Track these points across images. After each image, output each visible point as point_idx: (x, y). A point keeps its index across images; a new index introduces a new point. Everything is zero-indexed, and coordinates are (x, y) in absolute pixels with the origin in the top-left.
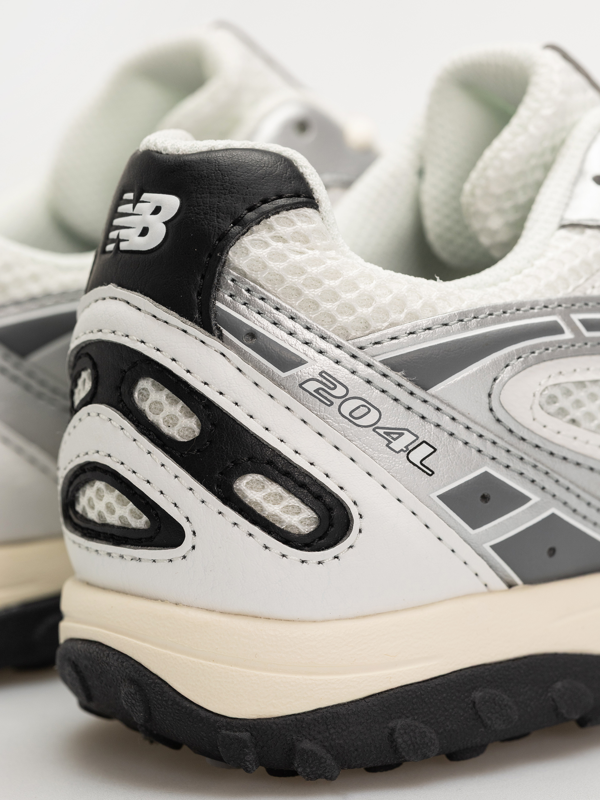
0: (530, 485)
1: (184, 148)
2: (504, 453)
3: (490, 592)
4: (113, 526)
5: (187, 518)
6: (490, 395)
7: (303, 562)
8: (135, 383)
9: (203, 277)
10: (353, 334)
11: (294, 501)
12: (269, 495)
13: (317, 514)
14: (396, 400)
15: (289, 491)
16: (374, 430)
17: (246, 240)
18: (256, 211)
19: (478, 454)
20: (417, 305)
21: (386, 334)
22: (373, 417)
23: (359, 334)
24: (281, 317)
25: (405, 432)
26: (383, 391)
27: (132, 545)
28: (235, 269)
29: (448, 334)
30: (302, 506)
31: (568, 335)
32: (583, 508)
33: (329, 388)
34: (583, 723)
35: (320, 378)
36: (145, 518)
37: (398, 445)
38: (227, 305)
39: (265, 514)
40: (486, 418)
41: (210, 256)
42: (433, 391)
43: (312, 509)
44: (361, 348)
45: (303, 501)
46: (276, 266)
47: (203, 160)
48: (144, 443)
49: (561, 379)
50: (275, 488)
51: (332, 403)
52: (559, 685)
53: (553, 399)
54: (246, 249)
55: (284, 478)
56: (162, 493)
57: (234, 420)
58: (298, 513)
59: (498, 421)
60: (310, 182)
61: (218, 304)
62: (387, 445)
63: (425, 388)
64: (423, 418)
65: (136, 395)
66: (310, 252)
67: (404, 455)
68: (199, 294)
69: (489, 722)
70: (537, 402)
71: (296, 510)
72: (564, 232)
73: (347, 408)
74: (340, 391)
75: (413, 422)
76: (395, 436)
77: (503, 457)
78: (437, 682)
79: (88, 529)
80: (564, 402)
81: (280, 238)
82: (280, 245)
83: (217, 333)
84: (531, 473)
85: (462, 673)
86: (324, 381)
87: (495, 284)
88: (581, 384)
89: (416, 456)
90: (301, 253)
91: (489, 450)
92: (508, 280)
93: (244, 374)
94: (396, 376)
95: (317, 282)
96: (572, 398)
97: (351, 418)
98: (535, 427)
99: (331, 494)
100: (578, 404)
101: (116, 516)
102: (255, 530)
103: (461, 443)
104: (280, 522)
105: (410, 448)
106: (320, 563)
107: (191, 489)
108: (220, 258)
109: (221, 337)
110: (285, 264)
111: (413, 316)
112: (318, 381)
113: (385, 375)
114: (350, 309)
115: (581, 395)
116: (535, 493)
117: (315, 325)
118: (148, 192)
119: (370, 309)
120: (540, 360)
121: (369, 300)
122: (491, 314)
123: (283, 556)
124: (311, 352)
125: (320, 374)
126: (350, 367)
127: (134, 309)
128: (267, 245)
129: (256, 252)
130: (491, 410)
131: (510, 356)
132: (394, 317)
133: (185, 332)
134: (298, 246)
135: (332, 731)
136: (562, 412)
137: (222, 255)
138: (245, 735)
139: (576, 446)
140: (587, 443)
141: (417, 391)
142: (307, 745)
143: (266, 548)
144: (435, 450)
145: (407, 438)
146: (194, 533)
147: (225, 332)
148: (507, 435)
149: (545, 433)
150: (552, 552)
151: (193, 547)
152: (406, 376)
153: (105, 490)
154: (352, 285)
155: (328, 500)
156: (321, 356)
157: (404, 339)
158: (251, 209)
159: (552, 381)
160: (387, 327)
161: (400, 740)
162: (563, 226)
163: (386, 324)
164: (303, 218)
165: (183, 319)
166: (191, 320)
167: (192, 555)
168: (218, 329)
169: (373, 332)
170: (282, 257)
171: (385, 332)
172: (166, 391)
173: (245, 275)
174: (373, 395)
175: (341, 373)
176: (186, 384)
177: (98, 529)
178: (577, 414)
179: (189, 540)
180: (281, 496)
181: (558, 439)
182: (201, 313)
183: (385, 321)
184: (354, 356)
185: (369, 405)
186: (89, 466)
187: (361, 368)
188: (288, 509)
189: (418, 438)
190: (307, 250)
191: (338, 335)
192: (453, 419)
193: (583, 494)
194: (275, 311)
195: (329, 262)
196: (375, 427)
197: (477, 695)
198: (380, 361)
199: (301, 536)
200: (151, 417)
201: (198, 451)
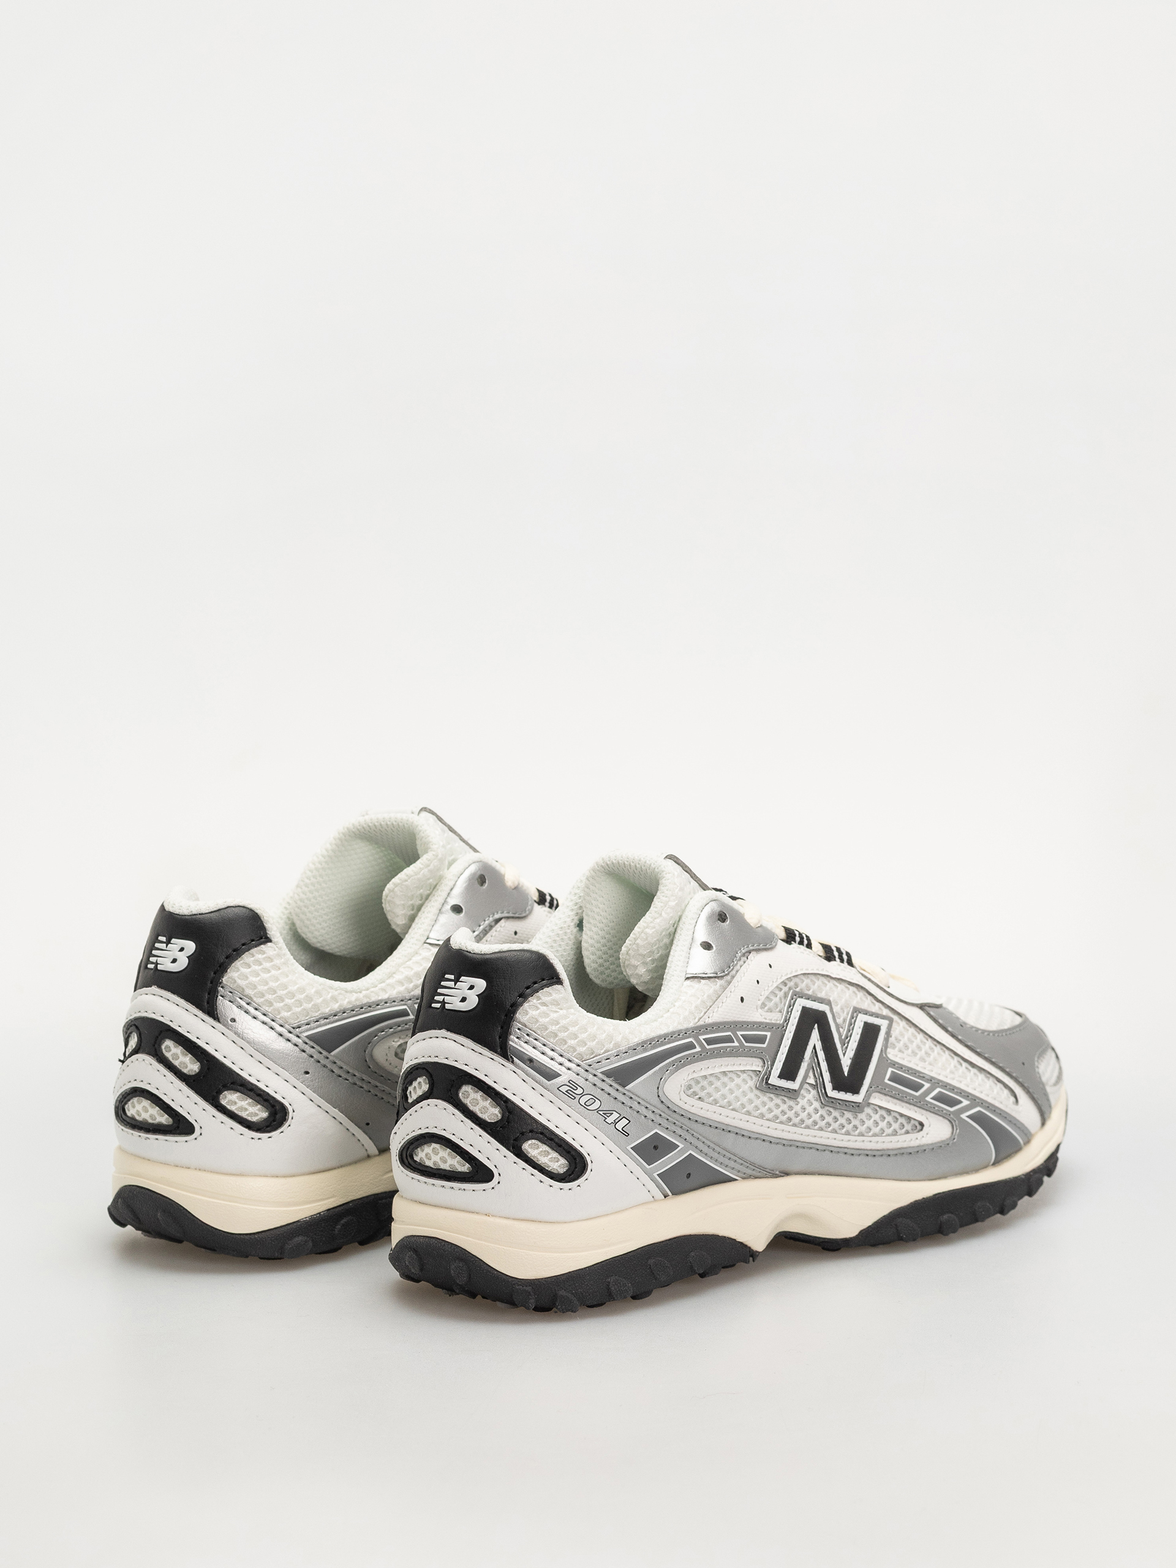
0: (679, 1138)
1: (485, 950)
2: (666, 1121)
3: (655, 1200)
4: (445, 1170)
5: (495, 1166)
6: (658, 1088)
7: (561, 1189)
8: (460, 1087)
9: (502, 1028)
10: (585, 1058)
11: (555, 1155)
12: (541, 1151)
13: (568, 1161)
14: (609, 1094)
15: (553, 1149)
16: (597, 1112)
17: (526, 1005)
18: (531, 989)
19: (651, 1122)
20: (619, 1038)
21: (603, 1057)
22: (597, 1104)
23: (588, 1057)
24: (547, 1050)
25: (614, 1112)
26: (602, 1090)
27: (459, 1181)
28: (520, 1022)
29: (636, 1054)
30: (560, 1157)
31: (698, 1049)
32: (705, 1149)
33: (574, 1089)
34: (702, 1276)
35: (569, 1084)
36: (467, 1165)
37: (610, 1120)
38: (516, 1043)
39: (539, 1163)
40: (656, 1101)
41: (506, 1015)
42: (627, 1088)
43: (565, 1159)
44: (590, 1065)
45: (561, 1155)
46: (543, 1020)
47: (498, 959)
48: (469, 1123)
49: (695, 1075)
50: (545, 1148)
51: (575, 1098)
52: (692, 1254)
53: (689, 1087)
54: (526, 1010)
55: (550, 1142)
56: (480, 1151)
57: (522, 1110)
58: (557, 1162)
59: (662, 1102)
60: (557, 969)
61: (511, 1043)
62: (604, 1120)
63: (624, 1087)
64: (623, 1103)
65: (460, 1095)
66: (561, 1012)
67: (613, 1125)
68: (500, 1038)
69: (658, 1277)
70: (682, 1090)
71: (556, 1160)
72: (688, 982)
73: (583, 1100)
74: (579, 1091)
75: (618, 1106)
76: (608, 1115)
77: (665, 1123)
78: (631, 1254)
79: (426, 1171)
80: (696, 1088)
81: (544, 1004)
82: (545, 1008)
83: (511, 1060)
84: (679, 1131)
85: (644, 1249)
86: (571, 1085)
87: (655, 1020)
88: (705, 1077)
89: (620, 1126)
90: (557, 1012)
91: (658, 1119)
92: (662, 1017)
93: (527, 1083)
94: (609, 1081)
95: (565, 1029)
96: (700, 1085)
97: (586, 1106)
98: (681, 1104)
99: (576, 1150)
100: (703, 1088)
101: (448, 1164)
102: (535, 1172)
103: (643, 1117)
104: (548, 1167)
105: (617, 1121)
106: (570, 1189)
107: (498, 1150)
108: (513, 1017)
109: (513, 1062)
110: (547, 1020)
111: (617, 1045)
112: (567, 1085)
113: (603, 1081)
114: (583, 1043)
115: (705, 1083)
116: (681, 1143)
117: (564, 1054)
118: (464, 976)
119: (594, 1043)
120: (684, 1065)
121: (593, 1037)
122: (658, 1041)
123: (551, 1186)
124: (564, 1069)
125: (569, 1082)
126: (584, 1077)
127: (460, 1045)
128: (538, 1008)
129: (533, 1013)
130: (659, 1096)
131: (668, 1065)
132: (607, 1046)
133: (493, 1059)
134: (554, 1008)
135: (576, 1285)
136: (695, 1094)
137: (514, 1015)
138: (529, 1289)
139: (702, 1113)
140: (708, 1111)
141: (620, 1088)
142: (562, 1293)
143: (541, 1182)
144: (630, 1121)
145: (615, 1116)
146: (500, 1175)
147: (515, 1059)
148: (666, 1110)
149: (686, 1107)
150: (689, 1175)
151: (499, 1183)
152: (616, 1080)
153: (439, 1149)
154: (584, 1029)
155: (573, 1153)
156: (569, 1071)
157: (613, 1059)
158: (528, 988)
159: (690, 1078)
160: (604, 1053)
161: (613, 1288)
162: (688, 978)
163: (602, 1051)
164: (556, 992)
165: (491, 1052)
166: (496, 1053)
167: (497, 1187)
168: (511, 1057)
169: (596, 1056)
170: (546, 1015)
171: (603, 1055)
172: (481, 1093)
173: (526, 1026)
174: (597, 1093)
175: (580, 1081)
176: (494, 1089)
177: (435, 1172)
178: (702, 1094)
179: (496, 1178)
180: (548, 1152)
181: (693, 1110)
182: (501, 1048)
183: (602, 1049)
184: (587, 1071)
185: (595, 1098)
186: (428, 1135)
187: (590, 1077)
188: (552, 1160)
189: (620, 1115)
190: (559, 1010)
191: (577, 1058)
192: (639, 1103)
193: (706, 1141)
194: (543, 1046)
195: (571, 1017)
196: (598, 1110)
197: (651, 1262)
198: (601, 1073)
199: (559, 1174)
200: (471, 1108)
201: (501, 1127)
